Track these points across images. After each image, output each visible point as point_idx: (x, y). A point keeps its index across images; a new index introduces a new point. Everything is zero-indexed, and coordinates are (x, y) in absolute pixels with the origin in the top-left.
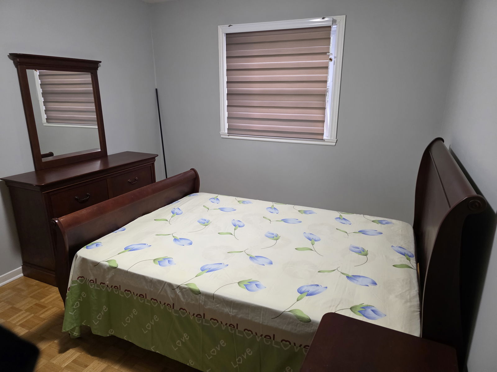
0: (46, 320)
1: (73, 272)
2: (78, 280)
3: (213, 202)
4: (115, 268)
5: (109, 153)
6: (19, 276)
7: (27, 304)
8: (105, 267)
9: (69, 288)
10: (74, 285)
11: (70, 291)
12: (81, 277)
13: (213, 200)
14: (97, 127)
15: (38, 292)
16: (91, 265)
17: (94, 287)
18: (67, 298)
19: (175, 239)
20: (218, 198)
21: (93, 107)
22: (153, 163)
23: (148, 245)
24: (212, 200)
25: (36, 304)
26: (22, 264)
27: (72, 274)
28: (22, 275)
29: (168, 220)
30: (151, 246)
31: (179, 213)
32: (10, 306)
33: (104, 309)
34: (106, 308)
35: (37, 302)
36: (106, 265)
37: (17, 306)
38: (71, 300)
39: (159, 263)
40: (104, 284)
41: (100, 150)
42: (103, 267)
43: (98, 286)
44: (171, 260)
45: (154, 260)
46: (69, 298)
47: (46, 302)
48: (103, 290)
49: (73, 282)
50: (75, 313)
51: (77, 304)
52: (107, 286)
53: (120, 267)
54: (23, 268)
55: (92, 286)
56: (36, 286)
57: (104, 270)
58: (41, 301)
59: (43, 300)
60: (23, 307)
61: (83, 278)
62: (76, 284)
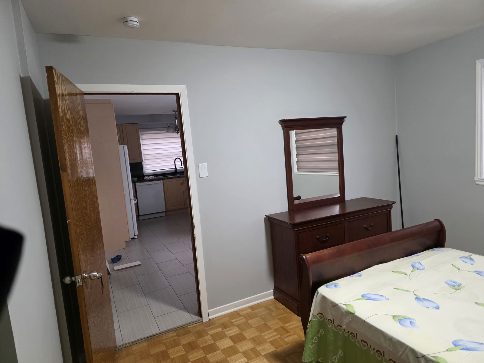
0: (289, 345)
1: (314, 306)
2: (318, 316)
3: (466, 261)
4: (353, 314)
5: (347, 198)
6: (271, 297)
7: (276, 325)
8: (343, 311)
9: (310, 321)
10: (314, 319)
11: (311, 324)
12: (321, 314)
13: (465, 260)
14: (338, 174)
15: (284, 316)
16: (330, 304)
17: (332, 327)
18: (308, 330)
19: (417, 298)
20: (472, 257)
21: (336, 157)
22: (389, 210)
23: (386, 298)
24: (463, 259)
25: (282, 327)
26: (274, 288)
27: (313, 308)
28: (273, 297)
29: (408, 274)
30: (389, 299)
31: (421, 268)
32: (264, 323)
33: (340, 353)
34: (342, 353)
35: (283, 325)
36: (344, 308)
37: (269, 324)
38: (311, 334)
39: (399, 321)
40: (341, 326)
41: (339, 196)
42: (341, 309)
43: (335, 327)
44: (413, 321)
45: (394, 317)
46: (309, 331)
47: (289, 328)
48: (340, 333)
49: (313, 316)
50: (313, 347)
51: (316, 338)
52: (344, 330)
53: (356, 314)
54: (274, 291)
55: (330, 326)
56: (282, 311)
57: (342, 313)
58: (285, 325)
59: (287, 325)
60: (273, 326)
61: (322, 315)
62: (316, 319)
